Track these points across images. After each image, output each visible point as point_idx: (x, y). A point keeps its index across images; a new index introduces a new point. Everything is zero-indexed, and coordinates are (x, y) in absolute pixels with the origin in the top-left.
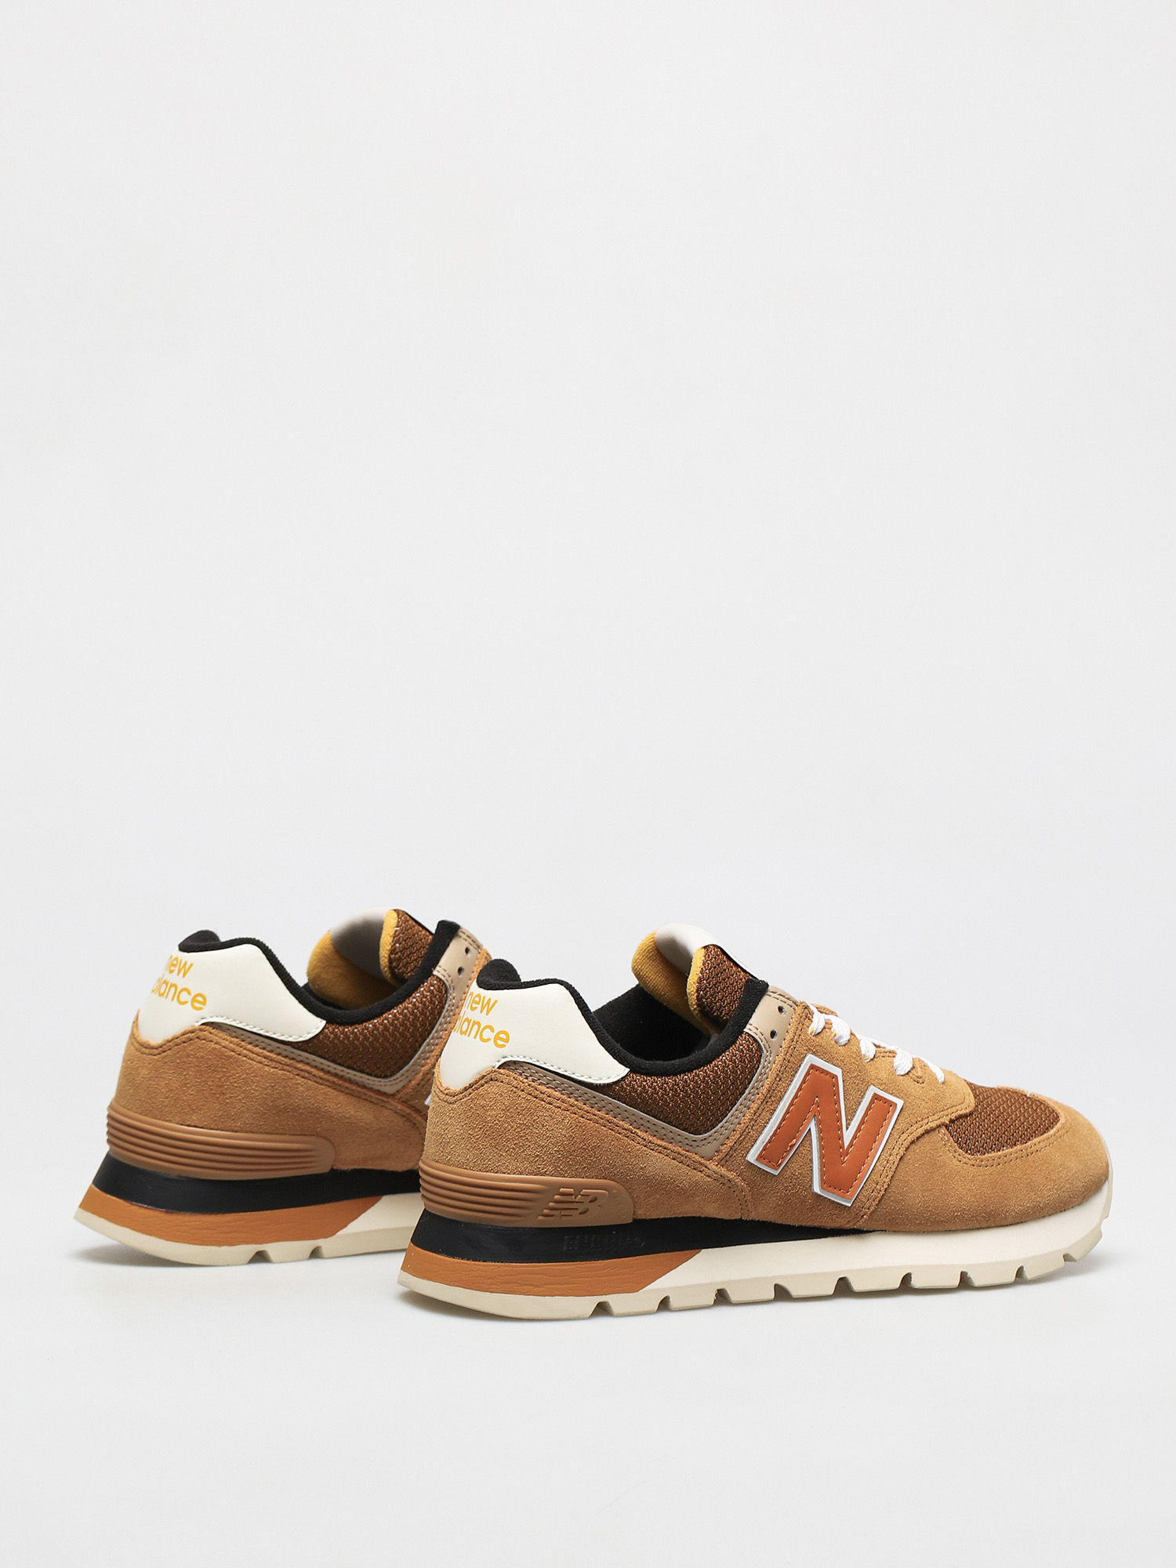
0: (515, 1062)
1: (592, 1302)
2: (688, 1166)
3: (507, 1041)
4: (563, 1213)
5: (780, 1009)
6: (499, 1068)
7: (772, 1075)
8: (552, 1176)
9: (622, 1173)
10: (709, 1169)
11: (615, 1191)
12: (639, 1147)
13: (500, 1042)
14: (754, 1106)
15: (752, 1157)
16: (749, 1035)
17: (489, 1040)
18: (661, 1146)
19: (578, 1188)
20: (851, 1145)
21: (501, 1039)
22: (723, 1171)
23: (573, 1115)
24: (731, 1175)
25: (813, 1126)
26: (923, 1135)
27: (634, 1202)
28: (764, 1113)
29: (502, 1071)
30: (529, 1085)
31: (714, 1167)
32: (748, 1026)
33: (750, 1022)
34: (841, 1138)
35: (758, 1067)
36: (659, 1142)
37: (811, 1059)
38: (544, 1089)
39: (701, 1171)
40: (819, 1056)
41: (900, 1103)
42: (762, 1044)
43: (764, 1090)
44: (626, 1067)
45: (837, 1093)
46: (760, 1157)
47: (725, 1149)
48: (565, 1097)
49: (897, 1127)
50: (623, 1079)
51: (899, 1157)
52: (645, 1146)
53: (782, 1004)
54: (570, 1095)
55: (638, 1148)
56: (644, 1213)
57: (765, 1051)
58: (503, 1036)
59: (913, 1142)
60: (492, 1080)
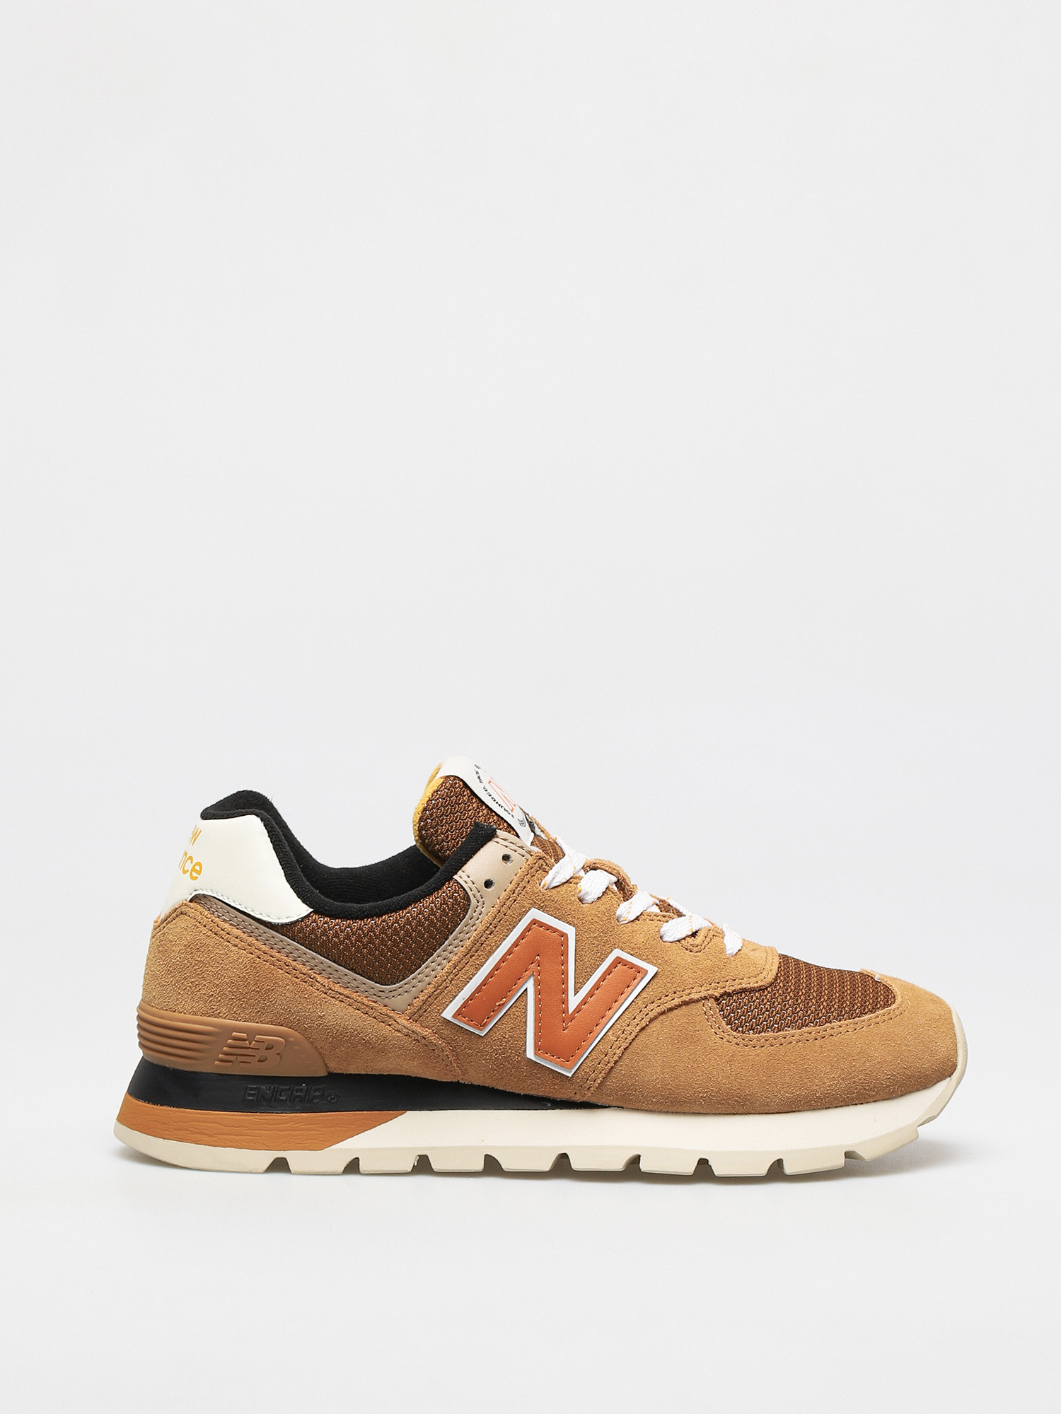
0: (204, 896)
1: (268, 1157)
2: (375, 1018)
3: (199, 873)
5: (506, 858)
6: (191, 901)
7: (480, 926)
8: (225, 1018)
9: (298, 1020)
10: (398, 1023)
11: (291, 1039)
12: (318, 993)
13: (194, 874)
14: (455, 959)
15: (448, 1014)
16: (458, 883)
17: (187, 871)
18: (342, 994)
19: (251, 1033)
20: (578, 1010)
21: (197, 871)
22: (415, 1027)
23: (248, 955)
24: (426, 1032)
25: (530, 985)
26: (679, 1006)
27: (320, 1053)
28: (466, 968)
29: (192, 904)
30: (212, 921)
31: (405, 1023)
32: (460, 873)
33: (463, 869)
34: (565, 1001)
35: (464, 917)
36: (341, 990)
37: (534, 914)
38: (226, 926)
39: (390, 1025)
40: (547, 912)
41: (652, 970)
42: (470, 893)
43: (468, 943)
44: (310, 907)
45: (565, 953)
46: (458, 1014)
47: (417, 1003)
48: (244, 936)
49: (644, 995)
50: (303, 919)
51: (638, 1028)
52: (326, 993)
53: (507, 852)
54: (250, 934)
55: (316, 994)
56: (335, 1067)
57: (473, 901)
58: (198, 868)
59: (663, 1013)
60: (182, 913)
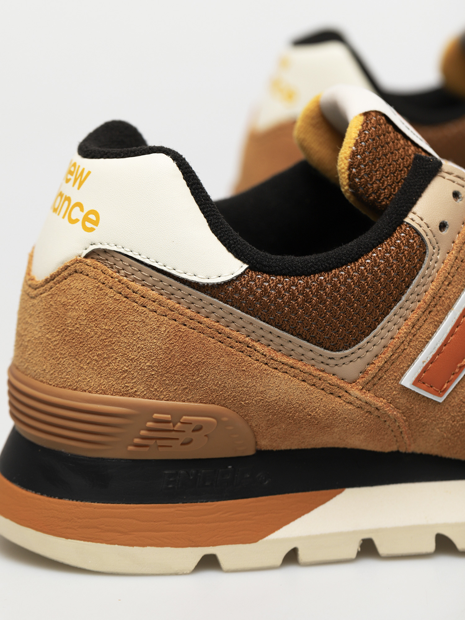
0: (105, 251)
1: (197, 553)
2: (323, 389)
3: (96, 223)
4: (160, 442)
5: (456, 195)
6: (86, 257)
7: (439, 278)
8: (143, 397)
9: (235, 397)
10: (350, 394)
11: (225, 419)
12: (257, 364)
13: (89, 225)
14: (413, 317)
15: (407, 381)
16: (411, 227)
17: (77, 220)
18: (286, 364)
19: (177, 414)
21: (91, 221)
22: (369, 397)
23: (171, 322)
24: (380, 402)
27: (254, 432)
28: (426, 326)
29: (89, 261)
30: (119, 281)
31: (358, 393)
32: (411, 215)
33: (415, 209)
35: (421, 267)
36: (285, 359)
38: (137, 286)
39: (339, 397)
42: (426, 238)
43: (427, 297)
44: (244, 262)
46: (418, 381)
47: (372, 370)
48: (163, 298)
50: (238, 277)
52: (266, 364)
53: (458, 188)
55: (256, 366)
56: (266, 444)
57: (430, 247)
58: (92, 217)
60: (76, 272)
